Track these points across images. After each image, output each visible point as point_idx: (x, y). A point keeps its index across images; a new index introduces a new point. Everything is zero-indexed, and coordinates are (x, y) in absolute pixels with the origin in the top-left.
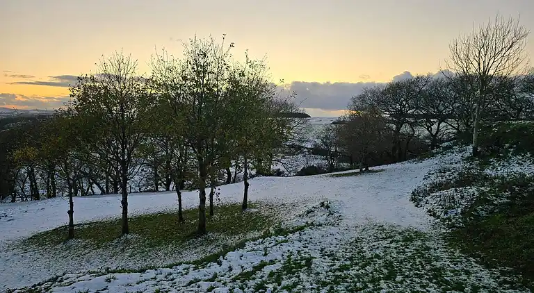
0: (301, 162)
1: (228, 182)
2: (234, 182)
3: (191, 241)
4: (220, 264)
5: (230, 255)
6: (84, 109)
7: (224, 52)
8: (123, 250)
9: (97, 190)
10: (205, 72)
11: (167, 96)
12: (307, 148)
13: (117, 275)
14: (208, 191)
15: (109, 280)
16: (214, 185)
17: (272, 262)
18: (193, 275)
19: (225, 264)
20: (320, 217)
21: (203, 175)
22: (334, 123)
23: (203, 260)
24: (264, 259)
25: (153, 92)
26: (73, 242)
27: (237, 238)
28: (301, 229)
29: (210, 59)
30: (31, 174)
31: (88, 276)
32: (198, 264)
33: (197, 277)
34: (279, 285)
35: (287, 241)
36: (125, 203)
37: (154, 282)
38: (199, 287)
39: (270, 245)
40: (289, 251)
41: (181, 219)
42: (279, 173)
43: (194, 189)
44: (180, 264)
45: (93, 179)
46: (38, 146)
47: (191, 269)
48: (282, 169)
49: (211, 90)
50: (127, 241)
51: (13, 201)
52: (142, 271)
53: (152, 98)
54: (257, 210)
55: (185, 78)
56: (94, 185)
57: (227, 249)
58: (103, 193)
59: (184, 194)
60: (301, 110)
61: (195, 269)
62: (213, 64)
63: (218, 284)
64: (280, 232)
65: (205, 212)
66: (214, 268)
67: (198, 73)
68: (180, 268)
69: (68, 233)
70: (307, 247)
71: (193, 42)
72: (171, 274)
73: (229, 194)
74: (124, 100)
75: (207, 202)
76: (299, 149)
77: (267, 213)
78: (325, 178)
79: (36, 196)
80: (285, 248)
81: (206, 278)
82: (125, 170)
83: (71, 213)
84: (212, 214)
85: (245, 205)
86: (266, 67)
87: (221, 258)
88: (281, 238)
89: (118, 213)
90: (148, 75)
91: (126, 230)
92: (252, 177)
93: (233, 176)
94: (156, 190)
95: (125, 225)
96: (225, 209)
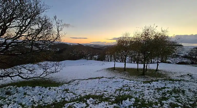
0: (178, 60)
1: (151, 63)
2: (153, 64)
3: (140, 76)
4: (151, 84)
5: (153, 82)
6: (119, 44)
7: (154, 28)
8: (124, 75)
9: (119, 61)
10: (148, 34)
11: (137, 41)
12: (181, 56)
13: (125, 80)
14: (146, 65)
15: (123, 80)
16: (148, 63)
17: (168, 88)
18: (143, 85)
19: (152, 85)
20: (187, 78)
21: (145, 60)
22: (195, 48)
23: (145, 82)
24: (165, 86)
25: (133, 40)
26: (115, 71)
27: (154, 78)
28: (179, 81)
29: (149, 31)
30: (108, 57)
31: (119, 78)
32: (144, 82)
33: (144, 85)
34: (171, 95)
35: (174, 83)
36: (125, 65)
37: (133, 84)
38: (145, 88)
39: (167, 83)
40: (174, 86)
41: (138, 70)
42: (169, 63)
43: (142, 64)
44: (139, 81)
45: (118, 59)
46: (110, 51)
47: (142, 83)
48: (170, 61)
49: (149, 39)
50: (125, 73)
51: (105, 61)
52: (130, 80)
53: (133, 41)
54: (161, 72)
55: (142, 36)
56: (119, 60)
57: (152, 81)
58: (120, 62)
59: (139, 65)
60: (180, 44)
61: (143, 83)
62: (150, 32)
63: (150, 89)
64: (171, 80)
65: (144, 70)
66: (149, 85)
67: (146, 35)
68: (140, 82)
69: (114, 69)
70: (182, 87)
71: (145, 27)
72: (137, 83)
73: (152, 66)
74: (127, 42)
75: (145, 68)
76: (177, 56)
77: (164, 74)
78: (190, 66)
79: (108, 61)
80: (173, 85)
81: (147, 86)
82: (126, 57)
83: (115, 65)
84: (146, 71)
85: (157, 70)
86: (168, 31)
87: (151, 82)
88: (171, 82)
89: (124, 67)
90: (132, 36)
91: (125, 71)
92: (159, 63)
93: (153, 62)
94: (132, 63)
95: (125, 69)
96: (150, 70)
